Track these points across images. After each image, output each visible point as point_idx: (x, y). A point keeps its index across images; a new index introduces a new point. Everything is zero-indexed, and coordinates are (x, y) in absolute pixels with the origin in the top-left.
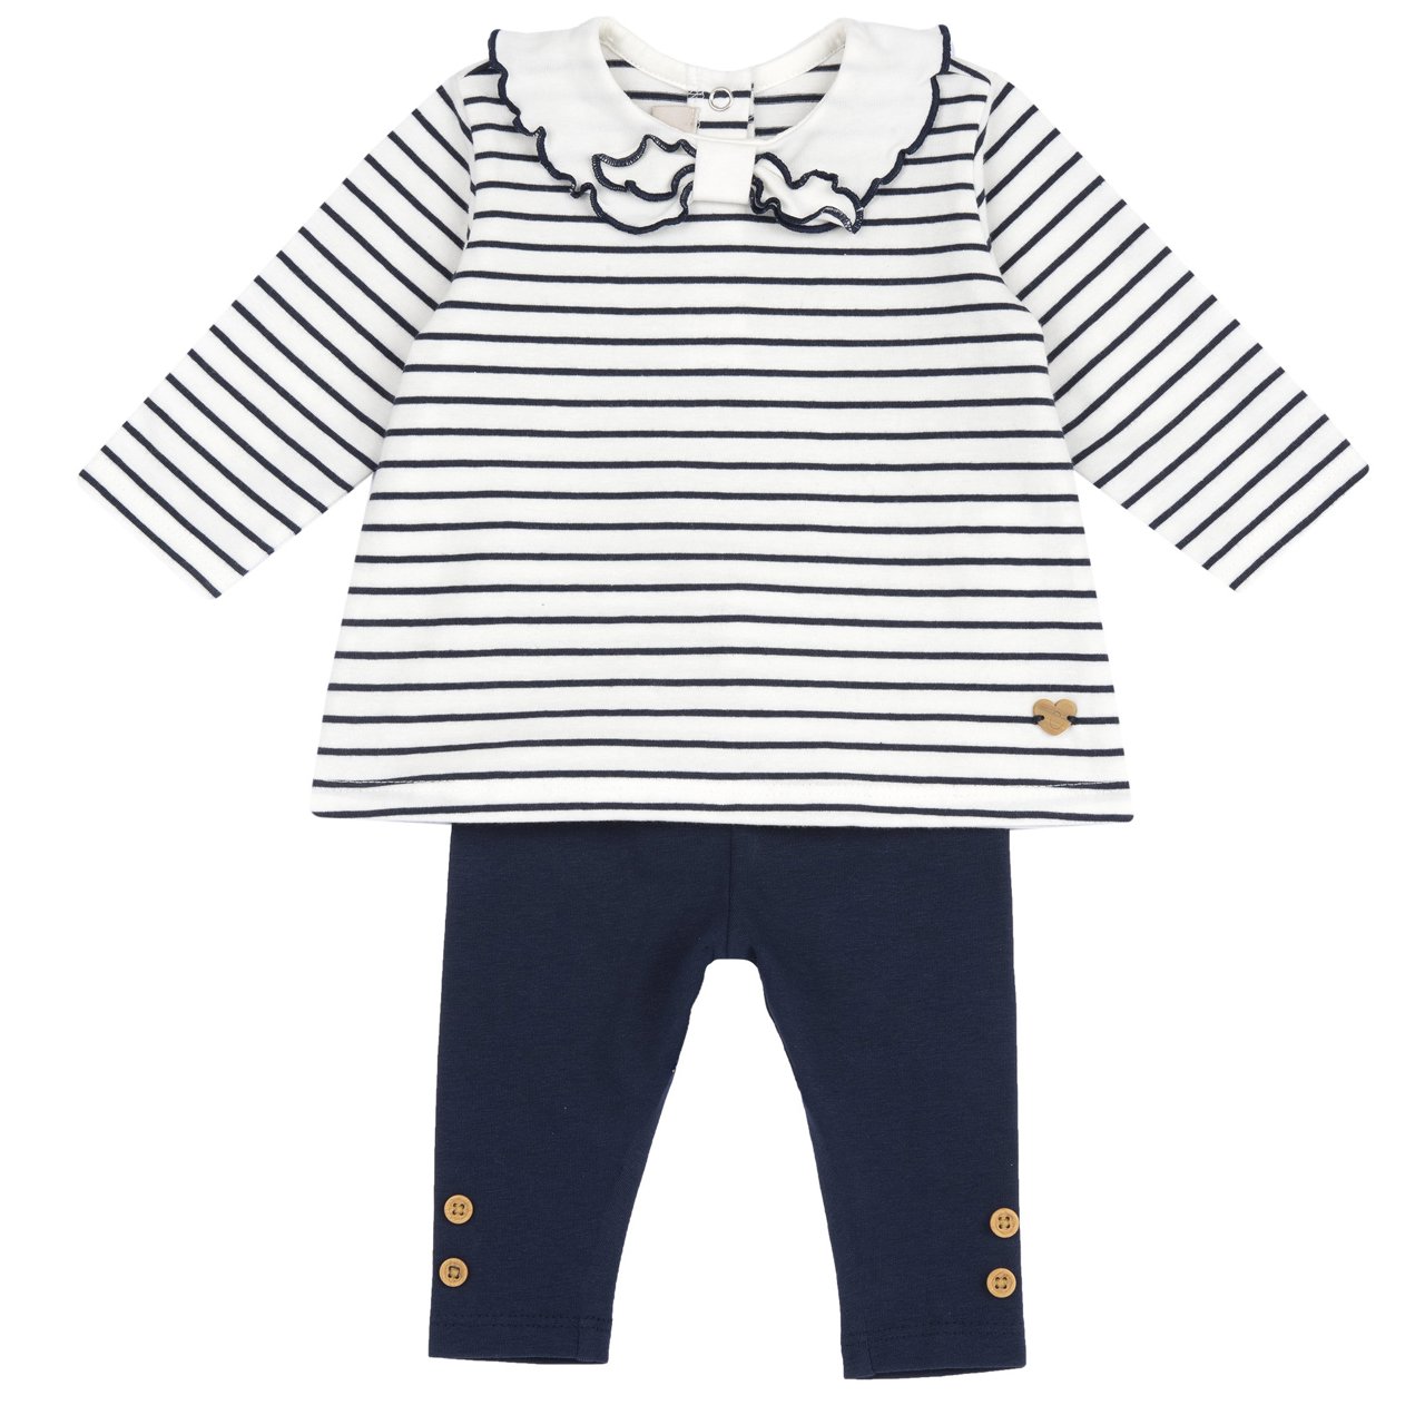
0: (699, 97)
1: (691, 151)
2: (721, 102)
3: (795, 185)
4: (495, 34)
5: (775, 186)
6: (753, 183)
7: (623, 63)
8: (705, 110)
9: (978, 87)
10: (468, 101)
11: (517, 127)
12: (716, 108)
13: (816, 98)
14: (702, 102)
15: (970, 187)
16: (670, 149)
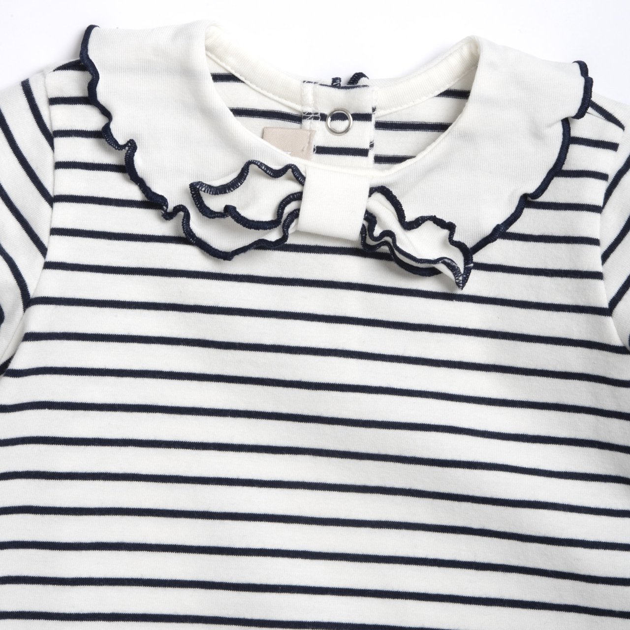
0: (316, 118)
1: (300, 178)
2: (340, 125)
3: (409, 226)
4: (90, 29)
5: (387, 218)
6: (366, 219)
7: (229, 78)
8: (321, 133)
9: (610, 133)
10: (53, 101)
11: (104, 135)
12: (333, 131)
13: (441, 127)
14: (319, 124)
15: (595, 242)
16: (276, 174)
